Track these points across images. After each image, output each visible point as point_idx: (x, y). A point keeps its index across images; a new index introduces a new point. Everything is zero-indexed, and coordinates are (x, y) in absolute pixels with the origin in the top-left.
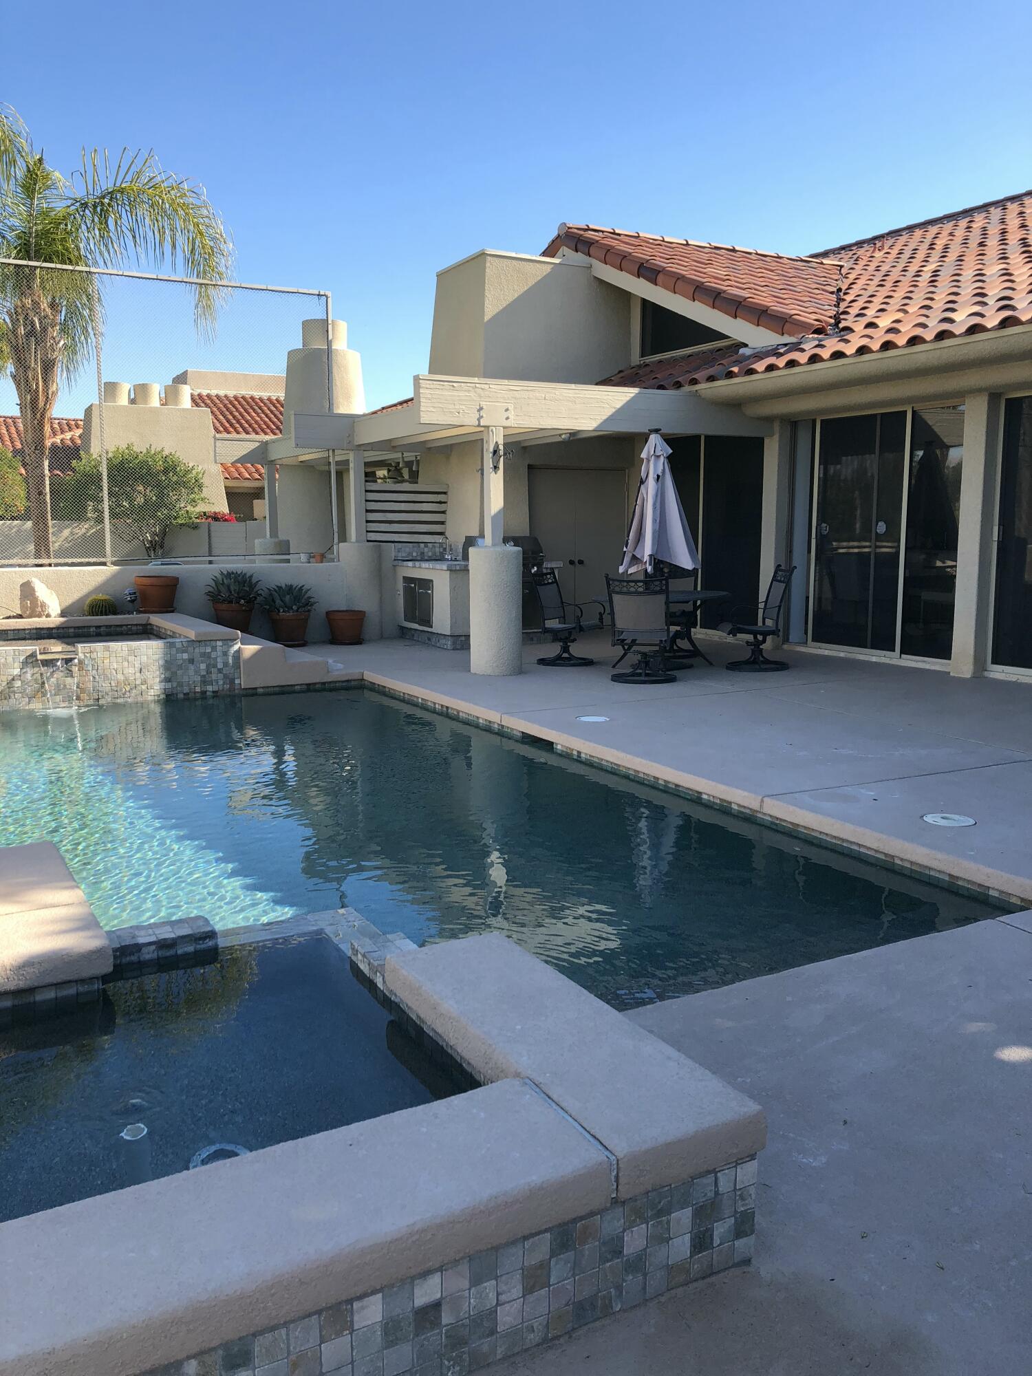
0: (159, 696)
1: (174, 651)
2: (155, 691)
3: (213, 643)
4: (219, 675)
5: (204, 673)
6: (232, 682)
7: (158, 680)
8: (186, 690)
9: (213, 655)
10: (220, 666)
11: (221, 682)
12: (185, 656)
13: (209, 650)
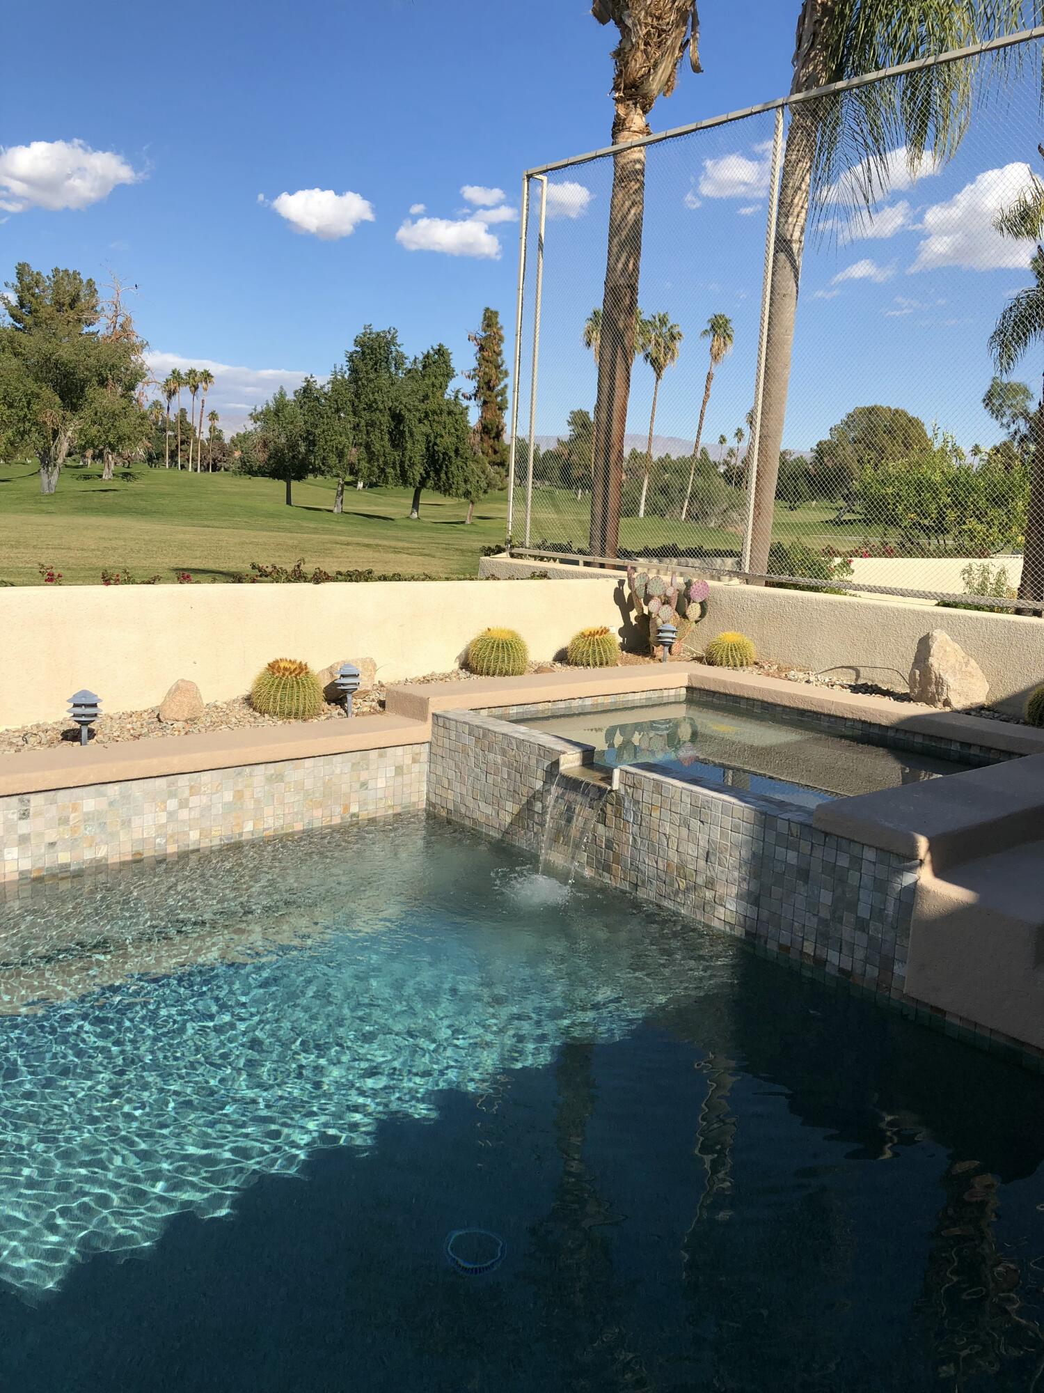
0: (732, 926)
1: (771, 838)
2: (728, 913)
3: (856, 849)
4: (858, 933)
5: (825, 914)
6: (887, 965)
7: (734, 890)
8: (785, 939)
9: (853, 878)
10: (864, 912)
11: (860, 954)
12: (792, 857)
13: (843, 862)
